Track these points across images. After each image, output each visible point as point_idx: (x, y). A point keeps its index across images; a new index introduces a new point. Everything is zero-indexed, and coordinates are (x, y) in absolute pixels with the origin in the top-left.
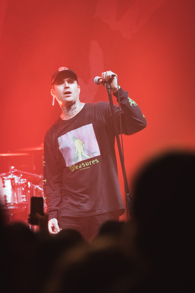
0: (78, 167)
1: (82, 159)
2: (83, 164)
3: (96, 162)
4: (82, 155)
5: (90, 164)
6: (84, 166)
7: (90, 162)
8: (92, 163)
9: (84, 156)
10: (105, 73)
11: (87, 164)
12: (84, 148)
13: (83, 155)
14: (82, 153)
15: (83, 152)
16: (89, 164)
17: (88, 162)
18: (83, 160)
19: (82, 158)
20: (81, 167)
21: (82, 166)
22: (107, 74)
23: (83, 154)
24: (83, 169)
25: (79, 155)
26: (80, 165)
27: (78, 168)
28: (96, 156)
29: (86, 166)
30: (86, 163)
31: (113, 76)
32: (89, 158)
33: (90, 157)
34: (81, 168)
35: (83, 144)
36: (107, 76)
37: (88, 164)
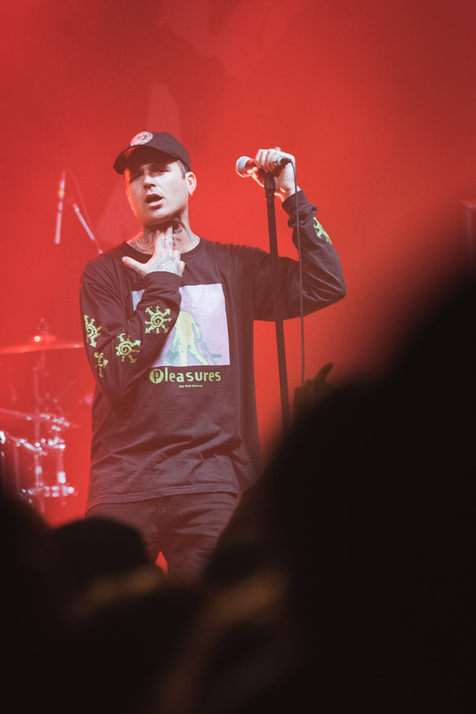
0: (174, 377)
1: (188, 363)
2: (188, 375)
3: (215, 378)
4: (188, 352)
5: (205, 380)
6: (190, 379)
7: (206, 374)
8: (208, 376)
9: (194, 356)
10: (265, 151)
11: (199, 378)
12: (199, 337)
13: (192, 354)
14: (189, 346)
15: (193, 346)
16: (203, 378)
17: (201, 373)
18: (190, 365)
19: (188, 358)
20: (182, 380)
21: (186, 378)
22: (270, 156)
23: (193, 350)
24: (186, 386)
25: (180, 350)
26: (182, 375)
27: (175, 379)
28: (219, 364)
29: (195, 382)
30: (196, 373)
31: (285, 162)
32: (205, 364)
33: (207, 361)
34: (181, 383)
35: (196, 327)
36: (269, 161)
37: (201, 379)
